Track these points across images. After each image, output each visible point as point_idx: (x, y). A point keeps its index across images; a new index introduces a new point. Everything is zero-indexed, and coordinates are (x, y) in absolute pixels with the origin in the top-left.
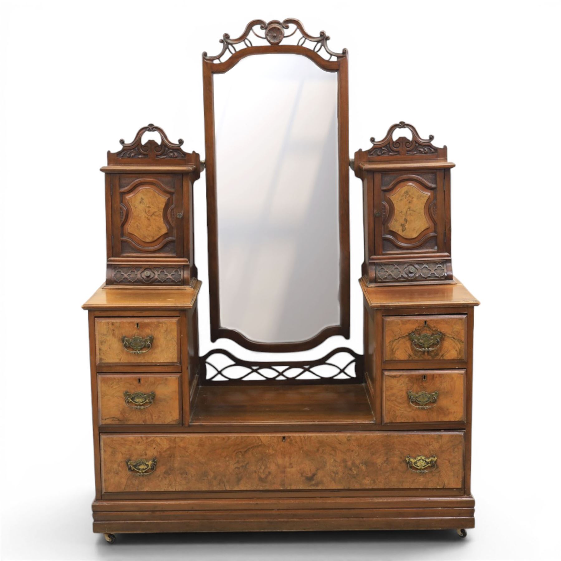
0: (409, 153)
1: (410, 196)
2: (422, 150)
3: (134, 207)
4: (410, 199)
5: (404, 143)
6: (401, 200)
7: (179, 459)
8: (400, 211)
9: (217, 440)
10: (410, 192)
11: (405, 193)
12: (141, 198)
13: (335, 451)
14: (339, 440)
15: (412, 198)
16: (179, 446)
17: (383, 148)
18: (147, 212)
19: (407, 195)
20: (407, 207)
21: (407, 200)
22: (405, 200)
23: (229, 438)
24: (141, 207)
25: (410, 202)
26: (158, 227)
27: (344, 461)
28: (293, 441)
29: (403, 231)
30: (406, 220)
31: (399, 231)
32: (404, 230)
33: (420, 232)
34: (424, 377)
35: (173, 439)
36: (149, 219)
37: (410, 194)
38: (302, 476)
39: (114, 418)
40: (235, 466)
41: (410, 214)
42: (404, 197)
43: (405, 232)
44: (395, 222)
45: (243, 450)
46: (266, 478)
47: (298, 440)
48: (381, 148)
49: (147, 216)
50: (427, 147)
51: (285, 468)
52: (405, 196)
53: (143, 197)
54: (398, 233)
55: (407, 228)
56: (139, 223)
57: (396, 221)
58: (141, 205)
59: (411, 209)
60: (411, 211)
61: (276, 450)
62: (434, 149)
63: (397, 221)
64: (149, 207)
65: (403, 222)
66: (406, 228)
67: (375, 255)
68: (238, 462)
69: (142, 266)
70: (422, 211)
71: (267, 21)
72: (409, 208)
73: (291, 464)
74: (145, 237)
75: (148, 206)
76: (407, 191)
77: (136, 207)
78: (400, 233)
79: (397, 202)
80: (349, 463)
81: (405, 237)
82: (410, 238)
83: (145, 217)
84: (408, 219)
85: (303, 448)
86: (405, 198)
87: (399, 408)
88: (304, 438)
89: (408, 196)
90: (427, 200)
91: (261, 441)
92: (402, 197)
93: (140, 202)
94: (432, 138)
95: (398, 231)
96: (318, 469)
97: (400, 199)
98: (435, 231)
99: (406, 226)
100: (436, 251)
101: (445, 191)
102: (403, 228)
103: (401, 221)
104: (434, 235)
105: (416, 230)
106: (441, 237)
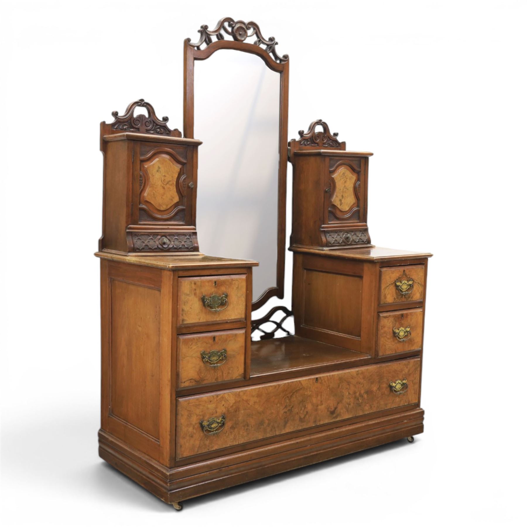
1: (345, 176)
2: (331, 144)
3: (152, 175)
7: (242, 412)
8: (339, 189)
9: (271, 388)
10: (345, 174)
11: (343, 174)
12: (159, 167)
13: (349, 385)
14: (352, 375)
15: (347, 179)
16: (243, 400)
18: (163, 181)
20: (343, 186)
22: (343, 180)
23: (279, 385)
24: (157, 176)
25: (345, 182)
26: (172, 196)
27: (355, 393)
28: (323, 381)
29: (341, 205)
30: (342, 196)
33: (350, 206)
34: (402, 315)
35: (238, 393)
36: (164, 188)
38: (328, 411)
39: (191, 379)
40: (284, 411)
41: (345, 191)
42: (342, 177)
44: (336, 198)
45: (289, 395)
46: (304, 418)
47: (326, 379)
48: (307, 140)
49: (162, 185)
51: (317, 406)
53: (160, 166)
55: (343, 203)
56: (155, 192)
57: (337, 196)
58: (158, 173)
60: (346, 189)
61: (312, 391)
62: (338, 143)
64: (165, 176)
65: (341, 198)
66: (342, 203)
67: (324, 224)
68: (286, 407)
69: (159, 233)
70: (352, 190)
71: (236, 20)
72: (345, 186)
73: (321, 402)
74: (160, 205)
75: (163, 175)
77: (154, 176)
78: (339, 206)
79: (338, 181)
80: (358, 394)
81: (341, 210)
82: (344, 210)
83: (161, 186)
84: (344, 196)
85: (329, 386)
87: (388, 343)
88: (330, 376)
90: (355, 180)
91: (302, 385)
93: (157, 171)
94: (337, 134)
95: (338, 205)
96: (338, 403)
97: (339, 179)
98: (358, 206)
99: (343, 201)
100: (359, 221)
101: (365, 174)
102: (341, 203)
103: (340, 196)
104: (358, 208)
105: (348, 204)
106: (362, 211)
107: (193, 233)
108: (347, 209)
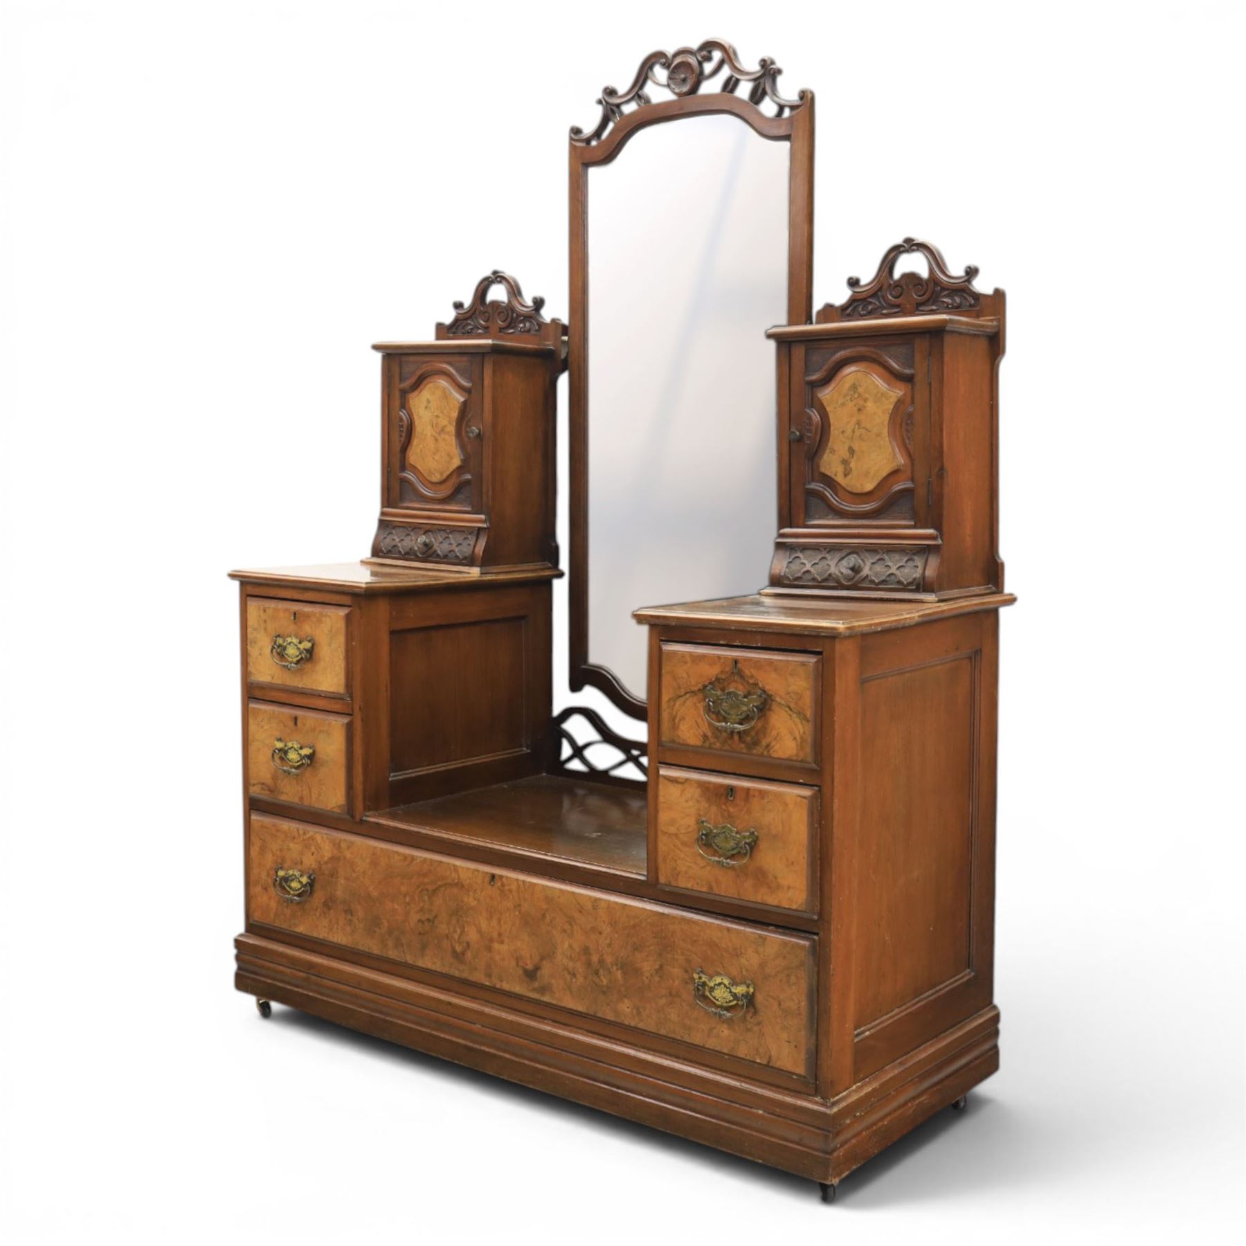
0: (921, 308)
1: (859, 395)
2: (948, 300)
3: (419, 416)
4: (861, 402)
5: (912, 287)
6: (843, 404)
7: (343, 881)
8: (841, 430)
9: (397, 857)
10: (860, 386)
11: (850, 389)
12: (428, 400)
13: (571, 924)
14: (578, 903)
15: (865, 400)
16: (345, 858)
17: (870, 300)
18: (434, 425)
19: (855, 392)
20: (854, 420)
21: (855, 406)
22: (851, 404)
23: (413, 858)
24: (426, 416)
25: (859, 410)
26: (449, 455)
27: (586, 951)
28: (507, 888)
29: (845, 475)
30: (852, 451)
31: (838, 474)
32: (848, 474)
33: (880, 478)
34: (731, 790)
35: (338, 841)
36: (436, 440)
37: (861, 390)
38: (517, 965)
39: (263, 784)
40: (418, 916)
41: (860, 436)
42: (848, 398)
43: (849, 477)
44: (831, 455)
45: (430, 888)
46: (463, 954)
47: (514, 887)
48: (864, 299)
49: (434, 433)
50: (960, 294)
51: (491, 940)
52: (851, 395)
53: (430, 398)
54: (835, 478)
55: (853, 469)
56: (424, 447)
57: (833, 451)
58: (427, 412)
59: (862, 426)
60: (863, 431)
61: (479, 900)
62: (973, 298)
63: (834, 451)
64: (437, 416)
65: (846, 455)
66: (851, 469)
67: (791, 527)
68: (422, 910)
69: (422, 526)
70: (885, 431)
71: (670, 50)
72: (859, 423)
73: (500, 934)
74: (431, 473)
75: (435, 414)
76: (854, 384)
77: (421, 417)
78: (840, 479)
79: (835, 408)
80: (595, 958)
81: (849, 489)
82: (859, 490)
83: (432, 435)
84: (856, 448)
85: (519, 905)
86: (851, 401)
87: (682, 856)
89: (856, 396)
90: (894, 404)
91: (459, 876)
92: (845, 396)
93: (426, 407)
95: (836, 475)
96: (542, 958)
97: (840, 402)
98: (912, 480)
99: (852, 465)
100: (911, 523)
101: (930, 384)
102: (845, 470)
103: (842, 452)
104: (909, 485)
105: (872, 474)
106: (921, 492)
107: (479, 529)
108: (869, 487)
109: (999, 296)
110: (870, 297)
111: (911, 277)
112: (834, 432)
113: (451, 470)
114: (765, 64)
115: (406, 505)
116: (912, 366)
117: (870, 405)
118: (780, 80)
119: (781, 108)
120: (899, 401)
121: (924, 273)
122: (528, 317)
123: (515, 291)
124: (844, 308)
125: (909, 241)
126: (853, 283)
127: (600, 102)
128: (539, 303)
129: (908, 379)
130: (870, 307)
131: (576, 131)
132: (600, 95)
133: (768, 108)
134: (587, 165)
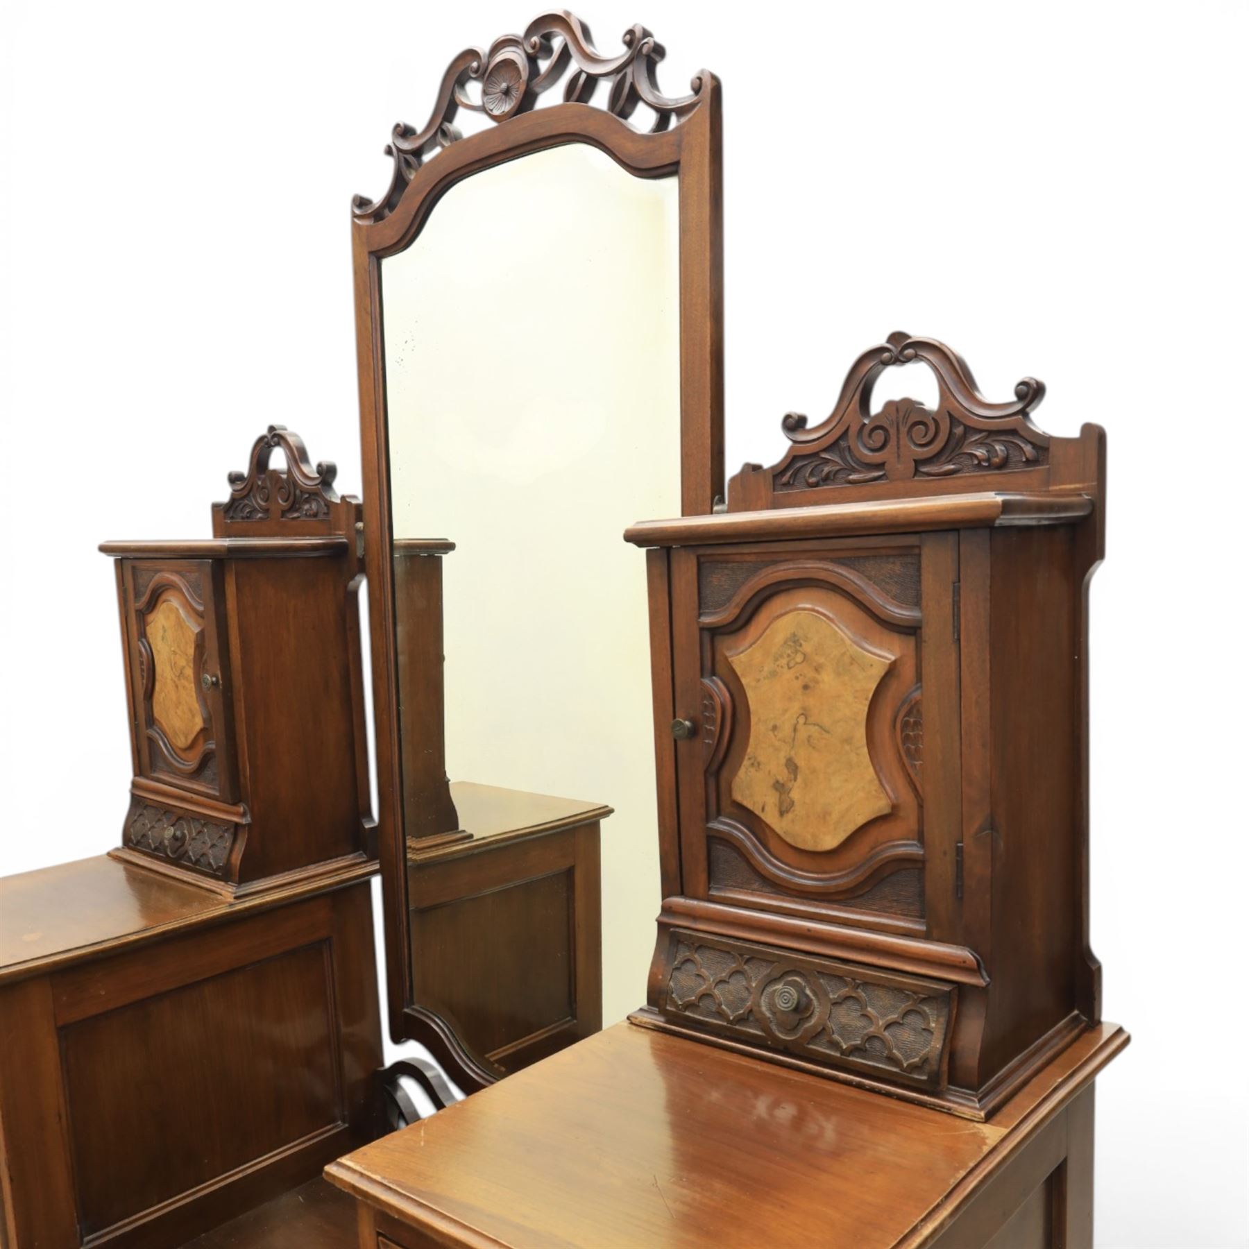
0: (924, 469)
1: (806, 657)
2: (980, 452)
4: (811, 674)
5: (904, 429)
6: (773, 674)
8: (771, 725)
10: (806, 639)
11: (785, 644)
12: (164, 627)
15: (817, 669)
17: (824, 455)
18: (174, 664)
19: (796, 652)
20: (795, 708)
21: (797, 678)
22: (788, 675)
24: (164, 651)
25: (806, 687)
26: (190, 711)
29: (782, 814)
30: (792, 766)
31: (766, 808)
32: (787, 812)
33: (851, 828)
36: (177, 687)
37: (807, 647)
41: (810, 739)
42: (784, 661)
43: (790, 816)
44: (752, 770)
48: (818, 454)
49: (174, 678)
50: (1003, 438)
52: (789, 656)
53: (166, 621)
54: (763, 816)
55: (797, 802)
56: (166, 695)
57: (757, 765)
58: (164, 646)
59: (811, 720)
60: (814, 730)
62: (1034, 446)
63: (759, 764)
64: (175, 652)
65: (783, 775)
66: (792, 803)
67: (682, 894)
69: (173, 809)
70: (859, 735)
72: (805, 713)
74: (175, 734)
75: (173, 649)
76: (794, 635)
78: (770, 817)
79: (759, 680)
81: (789, 840)
82: (809, 847)
83: (172, 680)
84: (801, 763)
86: (790, 668)
89: (799, 658)
90: (878, 680)
92: (776, 660)
93: (164, 638)
94: (1031, 393)
95: (763, 809)
97: (767, 669)
98: (921, 838)
99: (795, 795)
100: (922, 928)
102: (781, 803)
103: (775, 766)
104: (914, 850)
105: (835, 816)
106: (941, 869)
107: (237, 825)
108: (830, 841)
109: (1095, 438)
110: (825, 450)
111: (905, 410)
112: (758, 728)
113: (195, 733)
114: (633, 39)
115: (155, 775)
116: (917, 602)
117: (827, 679)
118: (661, 69)
119: (664, 115)
120: (891, 671)
121: (930, 399)
122: (313, 495)
123: (298, 455)
124: (778, 473)
125: (897, 337)
126: (794, 424)
127: (389, 151)
128: (328, 473)
129: (911, 630)
130: (826, 469)
131: (361, 202)
132: (388, 139)
133: (642, 120)
134: (378, 255)
